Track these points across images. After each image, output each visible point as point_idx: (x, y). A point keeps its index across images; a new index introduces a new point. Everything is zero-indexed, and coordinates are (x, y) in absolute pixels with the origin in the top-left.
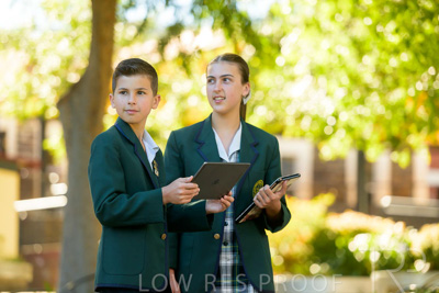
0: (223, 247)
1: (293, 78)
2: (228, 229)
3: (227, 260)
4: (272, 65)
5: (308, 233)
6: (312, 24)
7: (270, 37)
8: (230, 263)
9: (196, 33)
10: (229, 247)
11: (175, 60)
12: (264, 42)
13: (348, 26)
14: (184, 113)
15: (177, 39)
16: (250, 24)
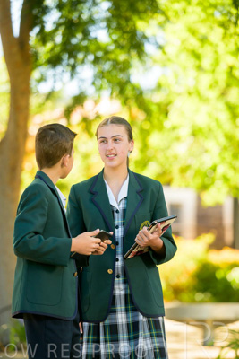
0: (116, 279)
1: (178, 139)
2: (119, 264)
3: (120, 290)
4: (161, 128)
5: (192, 267)
6: (194, 93)
7: (159, 105)
8: (122, 292)
9: (96, 102)
10: (121, 279)
11: (79, 124)
12: (154, 108)
13: (223, 94)
14: (88, 168)
15: (80, 107)
16: (141, 93)
